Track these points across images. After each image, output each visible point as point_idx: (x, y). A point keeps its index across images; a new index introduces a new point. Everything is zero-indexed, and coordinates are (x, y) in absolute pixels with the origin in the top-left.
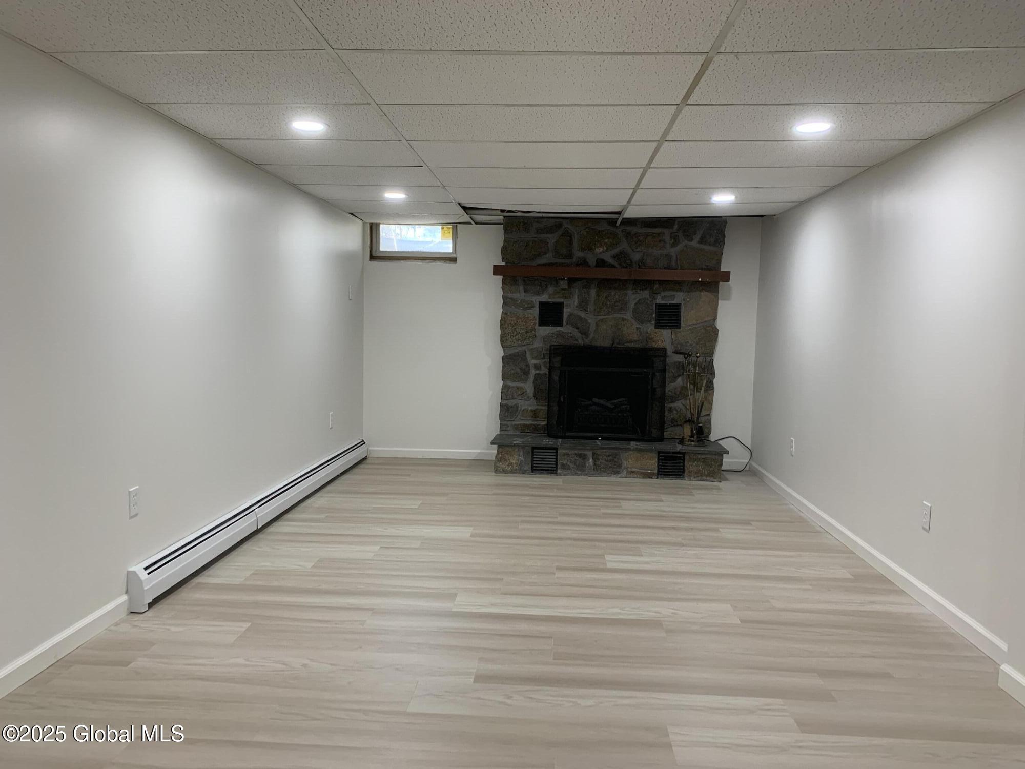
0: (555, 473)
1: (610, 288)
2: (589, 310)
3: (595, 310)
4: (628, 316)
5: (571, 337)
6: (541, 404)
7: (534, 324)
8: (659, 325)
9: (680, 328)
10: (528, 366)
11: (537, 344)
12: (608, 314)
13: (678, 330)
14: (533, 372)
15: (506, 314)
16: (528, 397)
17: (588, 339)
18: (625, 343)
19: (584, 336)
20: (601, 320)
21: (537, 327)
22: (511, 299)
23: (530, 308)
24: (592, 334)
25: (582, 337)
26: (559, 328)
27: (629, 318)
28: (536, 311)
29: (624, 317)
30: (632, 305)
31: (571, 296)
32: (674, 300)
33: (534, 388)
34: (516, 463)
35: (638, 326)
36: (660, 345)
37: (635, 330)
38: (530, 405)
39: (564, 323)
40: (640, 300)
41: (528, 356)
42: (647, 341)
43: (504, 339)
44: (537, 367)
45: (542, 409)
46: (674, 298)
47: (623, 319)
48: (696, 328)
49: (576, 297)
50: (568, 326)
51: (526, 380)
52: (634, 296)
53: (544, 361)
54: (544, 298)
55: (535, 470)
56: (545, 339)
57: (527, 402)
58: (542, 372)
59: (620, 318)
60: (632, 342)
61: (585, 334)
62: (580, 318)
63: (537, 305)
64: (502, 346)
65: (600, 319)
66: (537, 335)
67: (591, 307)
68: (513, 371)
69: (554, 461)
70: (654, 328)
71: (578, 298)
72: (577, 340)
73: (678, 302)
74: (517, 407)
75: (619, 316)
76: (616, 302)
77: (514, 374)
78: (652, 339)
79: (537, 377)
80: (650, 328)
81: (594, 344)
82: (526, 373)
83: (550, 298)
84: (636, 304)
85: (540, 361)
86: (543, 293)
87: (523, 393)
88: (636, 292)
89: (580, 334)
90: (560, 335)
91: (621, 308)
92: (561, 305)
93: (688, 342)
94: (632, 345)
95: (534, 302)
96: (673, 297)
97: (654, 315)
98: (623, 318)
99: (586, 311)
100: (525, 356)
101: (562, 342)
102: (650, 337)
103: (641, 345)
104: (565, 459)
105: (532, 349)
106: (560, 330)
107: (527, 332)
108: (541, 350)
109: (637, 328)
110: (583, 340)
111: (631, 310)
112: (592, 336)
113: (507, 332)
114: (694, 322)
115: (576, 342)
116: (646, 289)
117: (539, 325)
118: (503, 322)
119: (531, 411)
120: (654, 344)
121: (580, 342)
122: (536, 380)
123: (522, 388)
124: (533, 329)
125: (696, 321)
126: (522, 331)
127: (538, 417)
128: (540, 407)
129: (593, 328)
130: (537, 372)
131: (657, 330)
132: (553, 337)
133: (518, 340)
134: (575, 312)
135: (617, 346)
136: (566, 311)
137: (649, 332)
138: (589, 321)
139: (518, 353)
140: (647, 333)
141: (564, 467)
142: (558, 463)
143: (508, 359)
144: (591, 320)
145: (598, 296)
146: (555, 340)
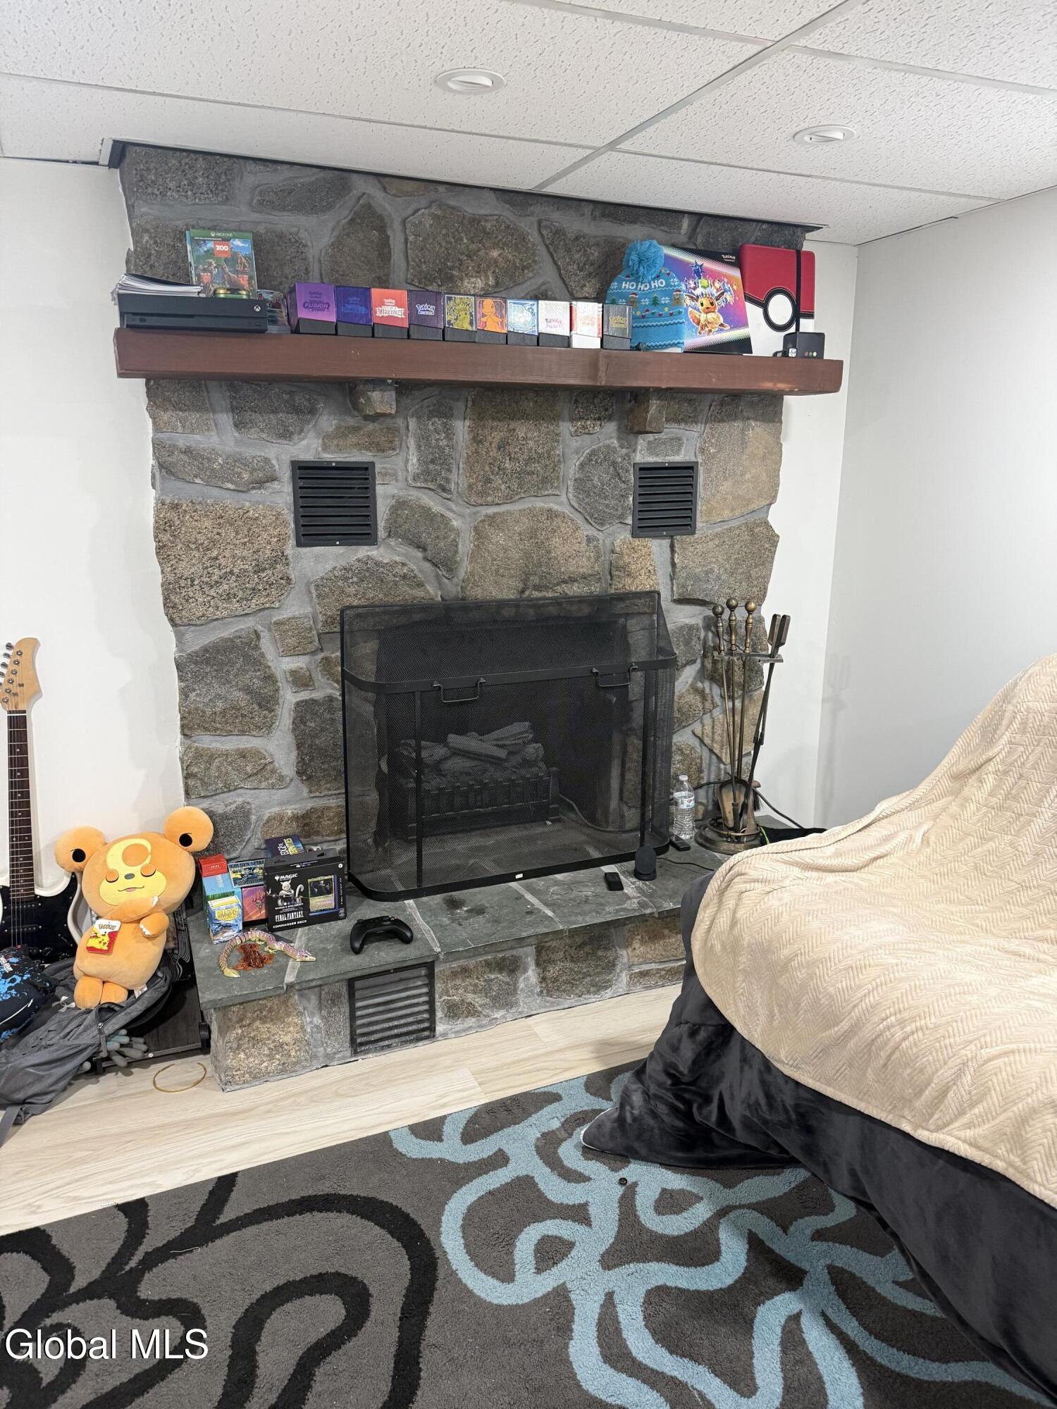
0: (427, 1038)
1: (513, 417)
2: (453, 486)
3: (470, 487)
4: (562, 502)
5: (404, 577)
6: (326, 792)
7: (281, 539)
8: (645, 527)
9: (693, 533)
10: (270, 678)
11: (296, 607)
12: (509, 499)
13: (688, 539)
14: (289, 697)
15: (175, 507)
16: (281, 778)
17: (455, 580)
18: (558, 584)
19: (442, 572)
20: (491, 519)
21: (290, 548)
22: (188, 451)
23: (260, 484)
24: (466, 563)
25: (437, 576)
26: (363, 552)
27: (566, 510)
28: (282, 496)
29: (555, 507)
30: (571, 469)
31: (397, 443)
32: (678, 452)
33: (298, 748)
34: (296, 1041)
35: (591, 531)
36: (642, 583)
37: (584, 544)
38: (289, 802)
39: (381, 533)
40: (593, 453)
41: (267, 646)
42: (611, 574)
43: (175, 599)
44: (300, 680)
45: (329, 808)
46: (680, 446)
47: (551, 514)
48: (730, 530)
49: (412, 443)
50: (392, 542)
51: (267, 727)
52: (575, 443)
53: (320, 656)
54: (309, 447)
55: (361, 1044)
56: (322, 588)
57: (279, 795)
58: (317, 695)
59: (541, 509)
60: (572, 580)
61: (444, 563)
62: (427, 512)
63: (286, 474)
64: (172, 620)
65: (486, 516)
66: (292, 577)
67: (459, 479)
68: (220, 705)
69: (424, 1003)
70: (629, 536)
71: (419, 447)
72: (420, 585)
73: (687, 459)
74: (247, 815)
75: (539, 504)
76: (530, 460)
77: (224, 712)
78: (623, 568)
79: (304, 711)
80: (620, 536)
81: (477, 593)
82: (267, 702)
83: (325, 448)
84: (582, 465)
85: (306, 659)
86: (301, 431)
87: (263, 771)
88: (584, 427)
89: (427, 565)
90: (369, 571)
91: (545, 481)
92: (363, 472)
93: (712, 571)
94: (575, 590)
95: (274, 462)
96: (677, 442)
97: (631, 499)
98: (550, 510)
99: (444, 490)
100: (257, 647)
101: (376, 595)
102: (621, 563)
103: (596, 589)
104: (456, 988)
105: (277, 624)
106: (368, 557)
107: (259, 569)
108: (307, 625)
109: (589, 540)
110: (440, 583)
111: (570, 483)
112: (464, 568)
113: (186, 574)
114: (727, 514)
115: (419, 593)
116: (610, 418)
117: (299, 544)
118: (166, 537)
119: (295, 818)
120: (628, 580)
121: (432, 592)
122: (303, 721)
123: (257, 754)
124: (282, 558)
125: (732, 510)
126: (241, 565)
127: (317, 833)
128: (319, 803)
129: (465, 546)
130: (305, 695)
131: (637, 542)
132: (346, 579)
133: (229, 597)
134: (414, 494)
135: (536, 594)
136: (385, 494)
137: (618, 549)
138: (455, 523)
139: (232, 640)
140: (613, 552)
141: (454, 1011)
142: (438, 1004)
143: (196, 663)
144: (460, 519)
145: (477, 440)
146: (352, 590)
